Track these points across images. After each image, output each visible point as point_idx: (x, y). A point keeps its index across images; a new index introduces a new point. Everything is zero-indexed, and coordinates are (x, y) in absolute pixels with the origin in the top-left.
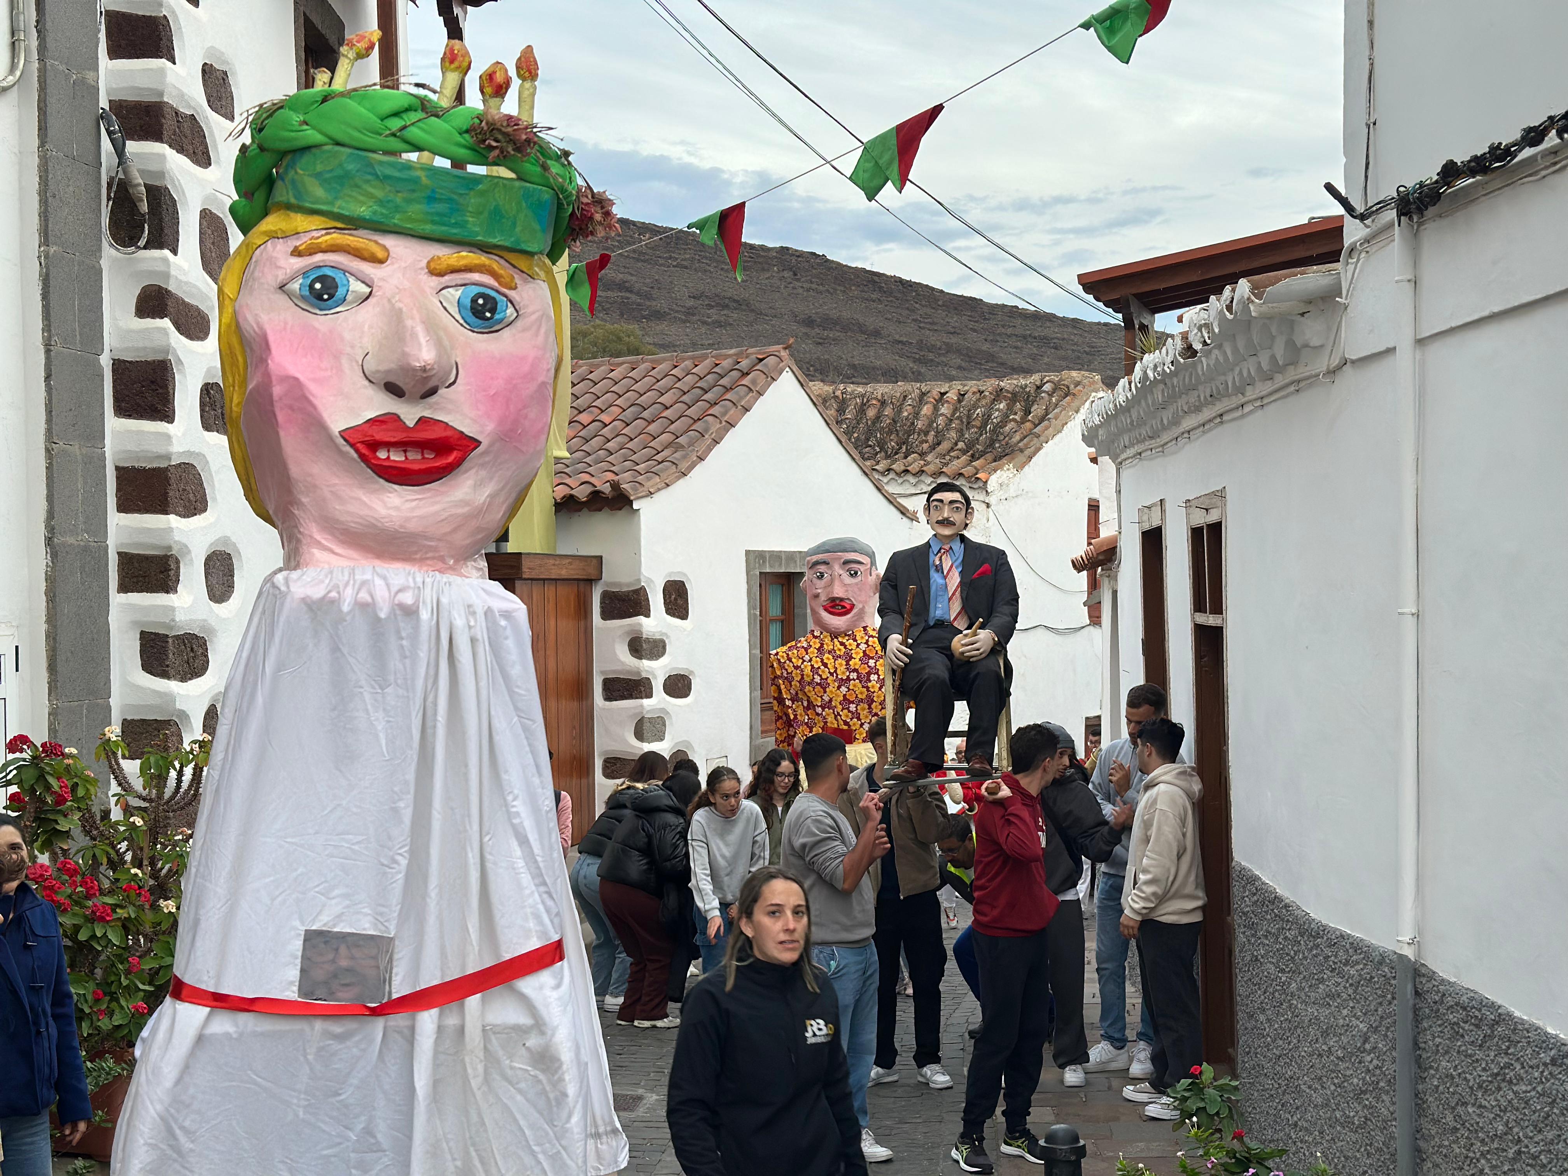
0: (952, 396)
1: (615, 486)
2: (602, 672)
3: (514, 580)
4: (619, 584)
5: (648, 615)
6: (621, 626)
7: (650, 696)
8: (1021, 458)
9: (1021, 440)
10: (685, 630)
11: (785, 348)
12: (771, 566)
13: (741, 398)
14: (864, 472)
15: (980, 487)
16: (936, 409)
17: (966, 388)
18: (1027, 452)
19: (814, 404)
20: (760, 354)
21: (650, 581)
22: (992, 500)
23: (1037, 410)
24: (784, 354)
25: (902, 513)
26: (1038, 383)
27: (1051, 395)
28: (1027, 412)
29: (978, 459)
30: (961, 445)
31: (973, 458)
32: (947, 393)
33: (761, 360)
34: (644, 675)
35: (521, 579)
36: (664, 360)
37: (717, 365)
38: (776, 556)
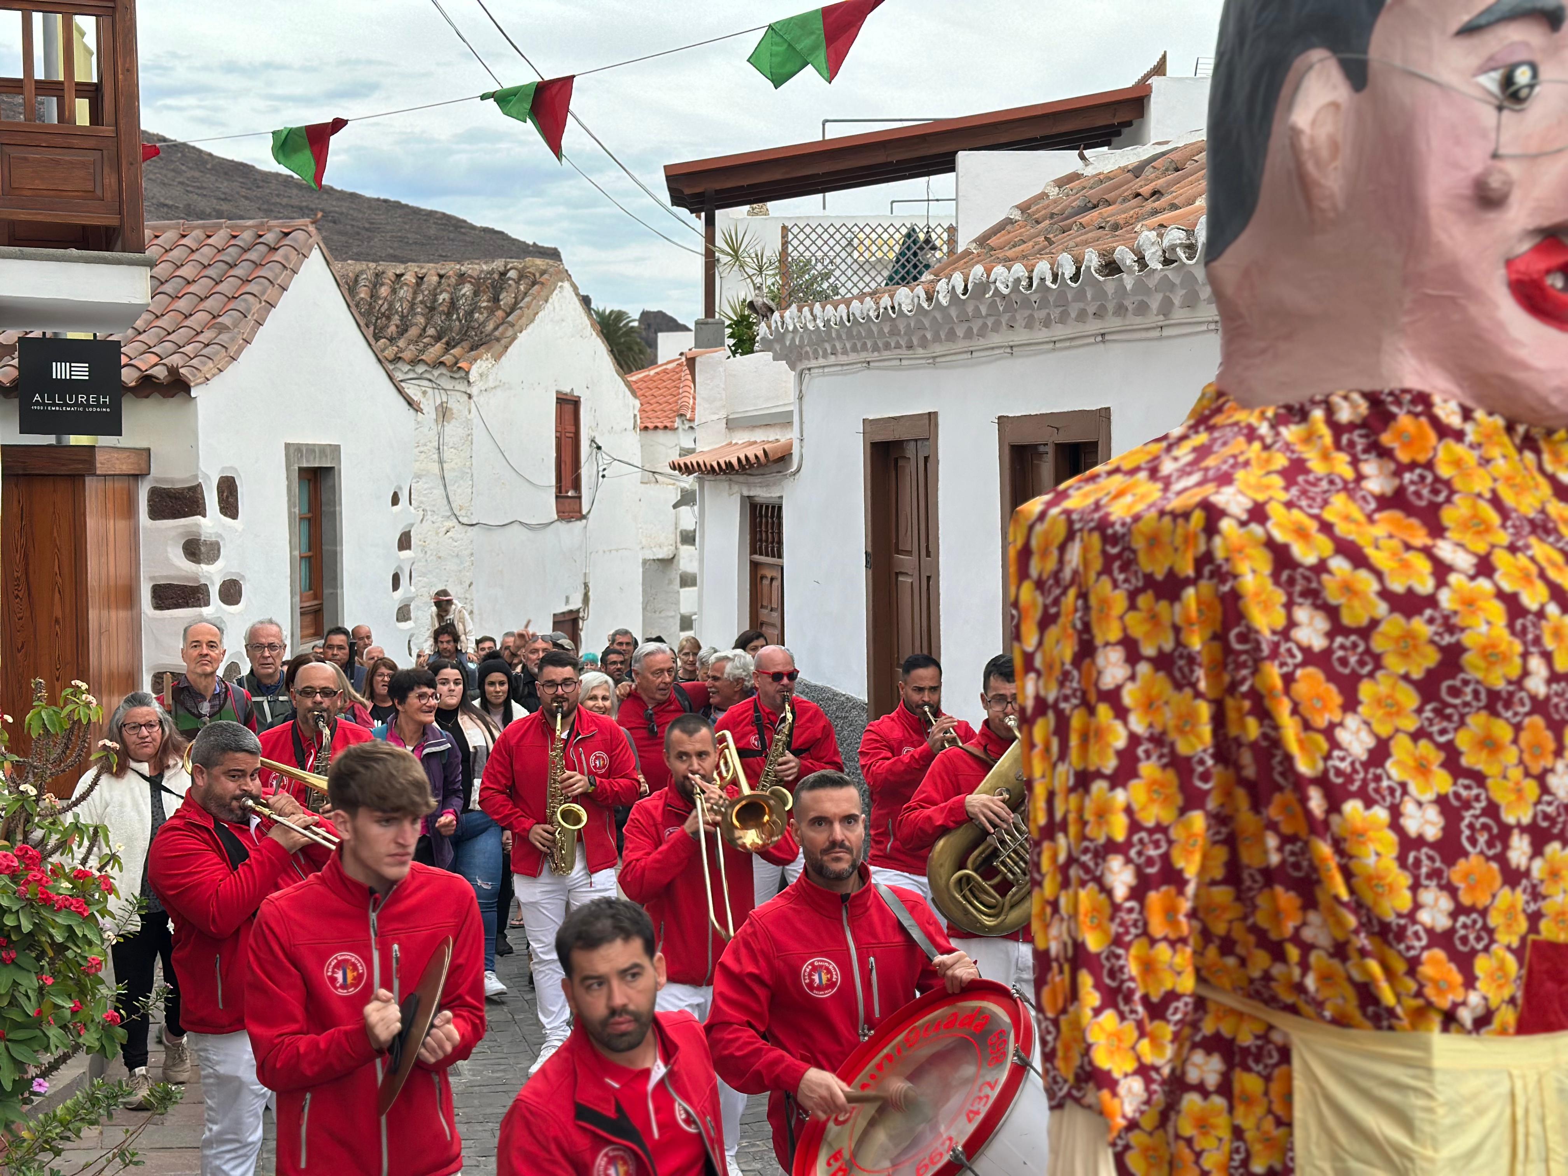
0: (410, 278)
1: (173, 371)
2: (152, 578)
3: (84, 476)
4: (172, 481)
5: (204, 516)
6: (177, 527)
7: (207, 604)
8: (498, 347)
9: (496, 328)
10: (237, 531)
11: (312, 223)
12: (308, 461)
13: (277, 277)
14: (379, 360)
15: (461, 378)
16: (394, 291)
17: (424, 271)
18: (504, 342)
19: (338, 285)
20: (289, 227)
21: (207, 477)
22: (474, 391)
23: (506, 299)
24: (312, 229)
25: (410, 404)
26: (502, 269)
27: (518, 282)
28: (496, 300)
29: (454, 347)
30: (431, 331)
31: (449, 346)
32: (402, 275)
33: (287, 234)
34: (203, 581)
35: (95, 475)
36: (169, 227)
37: (235, 237)
38: (311, 449)
